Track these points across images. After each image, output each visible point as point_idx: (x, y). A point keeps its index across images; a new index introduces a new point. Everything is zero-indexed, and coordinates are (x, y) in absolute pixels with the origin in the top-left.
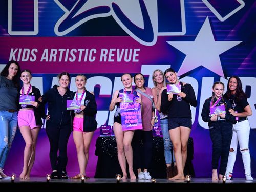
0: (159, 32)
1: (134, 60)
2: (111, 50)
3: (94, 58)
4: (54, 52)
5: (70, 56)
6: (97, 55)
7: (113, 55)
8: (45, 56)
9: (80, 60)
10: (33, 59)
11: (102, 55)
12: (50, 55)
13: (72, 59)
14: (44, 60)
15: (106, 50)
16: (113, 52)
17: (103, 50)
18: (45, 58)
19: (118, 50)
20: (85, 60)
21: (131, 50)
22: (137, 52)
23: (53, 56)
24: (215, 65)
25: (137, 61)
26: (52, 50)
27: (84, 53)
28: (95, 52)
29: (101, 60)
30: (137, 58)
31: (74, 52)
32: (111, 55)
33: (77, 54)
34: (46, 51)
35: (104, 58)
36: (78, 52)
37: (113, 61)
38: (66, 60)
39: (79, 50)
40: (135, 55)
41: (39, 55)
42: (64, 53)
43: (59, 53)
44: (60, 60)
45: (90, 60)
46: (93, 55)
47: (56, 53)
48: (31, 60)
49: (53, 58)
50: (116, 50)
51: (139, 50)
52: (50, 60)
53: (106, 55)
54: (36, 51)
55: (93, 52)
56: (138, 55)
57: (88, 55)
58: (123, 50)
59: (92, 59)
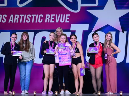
0: (82, 4)
1: (66, 22)
2: (52, 15)
3: (42, 20)
4: (17, 17)
5: (27, 19)
6: (44, 19)
7: (53, 18)
8: (11, 19)
9: (33, 22)
10: (4, 21)
11: (46, 18)
12: (14, 19)
13: (28, 21)
14: (11, 22)
15: (49, 15)
16: (53, 17)
17: (47, 15)
18: (11, 21)
19: (56, 15)
20: (36, 22)
21: (64, 15)
22: (68, 17)
23: (16, 19)
24: (116, 24)
25: (68, 22)
26: (16, 15)
27: (35, 17)
28: (42, 16)
29: (46, 22)
30: (68, 20)
31: (29, 16)
32: (52, 18)
33: (31, 18)
34: (12, 16)
35: (47, 20)
36: (32, 17)
37: (53, 22)
38: (24, 22)
39: (32, 15)
40: (67, 18)
41: (8, 18)
42: (23, 17)
43: (20, 17)
44: (21, 22)
45: (39, 22)
46: (41, 18)
47: (18, 17)
48: (3, 21)
49: (16, 20)
50: (55, 15)
51: (69, 15)
52: (15, 22)
53: (49, 18)
54: (6, 16)
55: (41, 16)
56: (68, 18)
57: (38, 18)
58: (59, 15)
59: (40, 21)
